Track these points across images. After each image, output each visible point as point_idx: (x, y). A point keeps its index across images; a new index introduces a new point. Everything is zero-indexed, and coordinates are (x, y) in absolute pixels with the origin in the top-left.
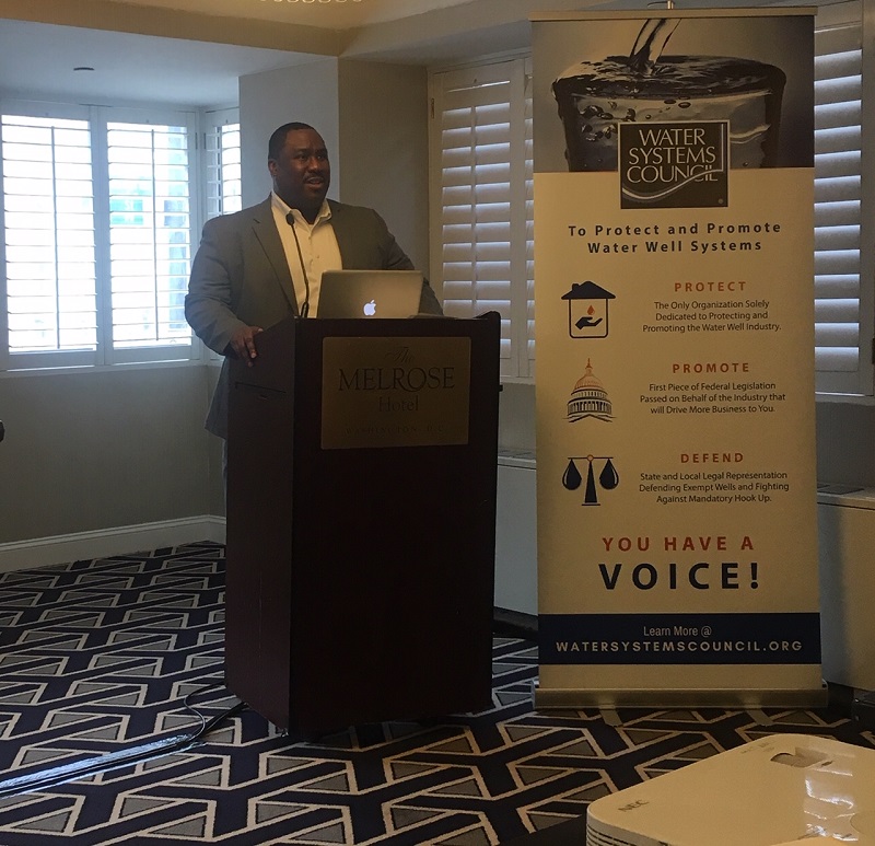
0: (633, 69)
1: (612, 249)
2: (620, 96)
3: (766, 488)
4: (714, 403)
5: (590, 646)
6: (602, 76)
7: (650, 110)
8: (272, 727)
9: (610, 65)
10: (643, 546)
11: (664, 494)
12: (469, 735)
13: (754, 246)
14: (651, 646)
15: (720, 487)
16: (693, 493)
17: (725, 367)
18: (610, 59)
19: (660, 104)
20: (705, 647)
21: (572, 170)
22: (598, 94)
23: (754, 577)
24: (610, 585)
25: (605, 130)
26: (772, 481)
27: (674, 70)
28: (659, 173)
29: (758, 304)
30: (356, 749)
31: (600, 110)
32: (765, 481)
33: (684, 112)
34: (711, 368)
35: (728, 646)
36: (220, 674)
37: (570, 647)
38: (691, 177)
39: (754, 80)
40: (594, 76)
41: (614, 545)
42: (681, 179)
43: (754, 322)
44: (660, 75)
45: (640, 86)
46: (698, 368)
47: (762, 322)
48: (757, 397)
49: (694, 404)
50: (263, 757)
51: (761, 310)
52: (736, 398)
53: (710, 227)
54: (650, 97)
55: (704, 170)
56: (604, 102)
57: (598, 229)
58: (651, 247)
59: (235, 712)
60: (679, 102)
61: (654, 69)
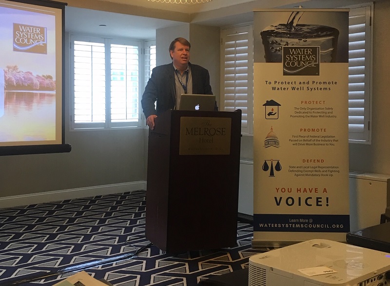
0: (288, 28)
1: (280, 89)
2: (284, 37)
3: (332, 172)
4: (314, 142)
5: (271, 225)
6: (277, 30)
7: (293, 42)
8: (161, 251)
9: (280, 27)
10: (290, 191)
11: (297, 173)
12: (229, 255)
13: (328, 89)
14: (292, 226)
15: (316, 171)
16: (306, 173)
17: (318, 130)
18: (280, 25)
19: (296, 40)
20: (310, 226)
21: (267, 62)
22: (276, 37)
23: (327, 202)
24: (278, 204)
25: (278, 48)
26: (333, 169)
27: (301, 29)
28: (296, 64)
29: (329, 109)
30: (190, 259)
31: (277, 42)
32: (331, 169)
33: (305, 43)
34: (313, 130)
35: (318, 226)
36: (144, 234)
37: (264, 226)
38: (307, 65)
39: (329, 33)
40: (274, 30)
41: (280, 191)
42: (303, 66)
43: (328, 115)
44: (297, 31)
45: (290, 34)
46: (309, 130)
47: (331, 115)
48: (329, 141)
49: (307, 142)
50: (157, 261)
51: (331, 111)
52: (322, 141)
53: (313, 82)
54: (293, 38)
55: (311, 63)
56: (278, 39)
57: (275, 82)
58: (293, 88)
59: (149, 246)
60: (303, 40)
61: (295, 28)
